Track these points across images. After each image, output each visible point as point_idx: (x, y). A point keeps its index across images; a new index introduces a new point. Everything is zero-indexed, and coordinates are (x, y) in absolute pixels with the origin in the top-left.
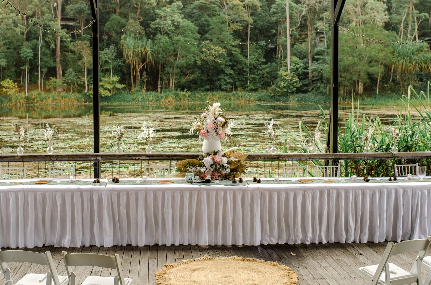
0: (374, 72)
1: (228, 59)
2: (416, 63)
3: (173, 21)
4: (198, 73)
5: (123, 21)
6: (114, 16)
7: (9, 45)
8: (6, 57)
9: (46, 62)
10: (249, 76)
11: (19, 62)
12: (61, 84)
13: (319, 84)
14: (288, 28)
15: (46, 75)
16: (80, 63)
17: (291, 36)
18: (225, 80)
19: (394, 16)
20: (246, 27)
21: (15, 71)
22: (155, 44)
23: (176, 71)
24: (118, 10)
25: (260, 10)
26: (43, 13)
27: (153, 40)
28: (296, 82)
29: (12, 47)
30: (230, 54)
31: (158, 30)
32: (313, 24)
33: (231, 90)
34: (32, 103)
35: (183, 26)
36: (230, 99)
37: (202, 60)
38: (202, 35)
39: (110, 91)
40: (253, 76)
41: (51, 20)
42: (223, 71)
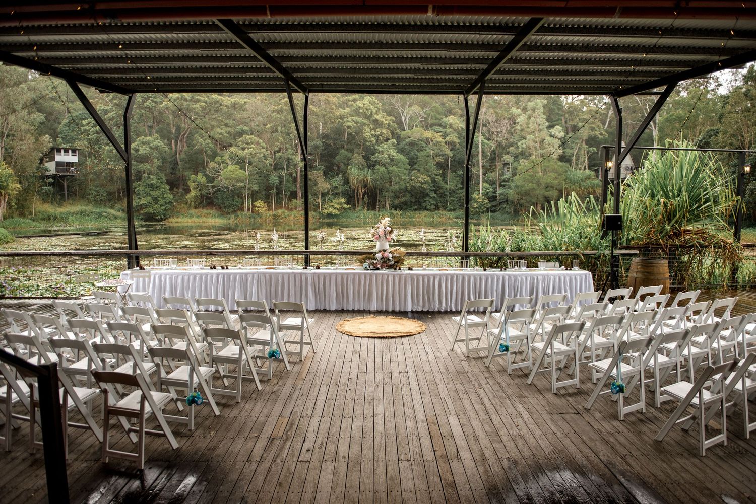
0: (550, 196)
1: (432, 185)
2: (585, 188)
3: (389, 155)
4: (408, 196)
5: (350, 154)
6: (343, 151)
7: (260, 174)
8: (258, 183)
9: (289, 187)
10: (449, 199)
11: (268, 188)
12: (300, 205)
13: (505, 206)
14: (480, 160)
15: (289, 197)
16: (315, 188)
17: (483, 166)
18: (430, 202)
19: (567, 150)
20: (447, 160)
21: (265, 194)
22: (374, 173)
23: (391, 194)
24: (345, 146)
25: (458, 145)
26: (287, 149)
27: (373, 170)
28: (487, 203)
29: (263, 175)
30: (434, 181)
31: (377, 162)
32: (500, 156)
33: (435, 210)
34: (278, 219)
35: (397, 159)
36: (434, 217)
37: (411, 186)
38: (412, 166)
39: (338, 210)
40: (452, 199)
41: (293, 154)
42: (428, 195)
